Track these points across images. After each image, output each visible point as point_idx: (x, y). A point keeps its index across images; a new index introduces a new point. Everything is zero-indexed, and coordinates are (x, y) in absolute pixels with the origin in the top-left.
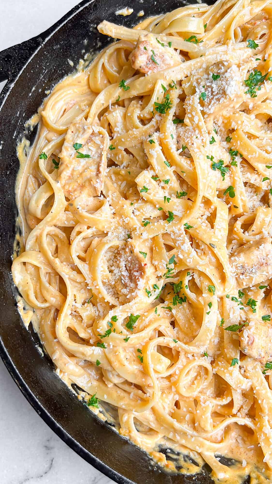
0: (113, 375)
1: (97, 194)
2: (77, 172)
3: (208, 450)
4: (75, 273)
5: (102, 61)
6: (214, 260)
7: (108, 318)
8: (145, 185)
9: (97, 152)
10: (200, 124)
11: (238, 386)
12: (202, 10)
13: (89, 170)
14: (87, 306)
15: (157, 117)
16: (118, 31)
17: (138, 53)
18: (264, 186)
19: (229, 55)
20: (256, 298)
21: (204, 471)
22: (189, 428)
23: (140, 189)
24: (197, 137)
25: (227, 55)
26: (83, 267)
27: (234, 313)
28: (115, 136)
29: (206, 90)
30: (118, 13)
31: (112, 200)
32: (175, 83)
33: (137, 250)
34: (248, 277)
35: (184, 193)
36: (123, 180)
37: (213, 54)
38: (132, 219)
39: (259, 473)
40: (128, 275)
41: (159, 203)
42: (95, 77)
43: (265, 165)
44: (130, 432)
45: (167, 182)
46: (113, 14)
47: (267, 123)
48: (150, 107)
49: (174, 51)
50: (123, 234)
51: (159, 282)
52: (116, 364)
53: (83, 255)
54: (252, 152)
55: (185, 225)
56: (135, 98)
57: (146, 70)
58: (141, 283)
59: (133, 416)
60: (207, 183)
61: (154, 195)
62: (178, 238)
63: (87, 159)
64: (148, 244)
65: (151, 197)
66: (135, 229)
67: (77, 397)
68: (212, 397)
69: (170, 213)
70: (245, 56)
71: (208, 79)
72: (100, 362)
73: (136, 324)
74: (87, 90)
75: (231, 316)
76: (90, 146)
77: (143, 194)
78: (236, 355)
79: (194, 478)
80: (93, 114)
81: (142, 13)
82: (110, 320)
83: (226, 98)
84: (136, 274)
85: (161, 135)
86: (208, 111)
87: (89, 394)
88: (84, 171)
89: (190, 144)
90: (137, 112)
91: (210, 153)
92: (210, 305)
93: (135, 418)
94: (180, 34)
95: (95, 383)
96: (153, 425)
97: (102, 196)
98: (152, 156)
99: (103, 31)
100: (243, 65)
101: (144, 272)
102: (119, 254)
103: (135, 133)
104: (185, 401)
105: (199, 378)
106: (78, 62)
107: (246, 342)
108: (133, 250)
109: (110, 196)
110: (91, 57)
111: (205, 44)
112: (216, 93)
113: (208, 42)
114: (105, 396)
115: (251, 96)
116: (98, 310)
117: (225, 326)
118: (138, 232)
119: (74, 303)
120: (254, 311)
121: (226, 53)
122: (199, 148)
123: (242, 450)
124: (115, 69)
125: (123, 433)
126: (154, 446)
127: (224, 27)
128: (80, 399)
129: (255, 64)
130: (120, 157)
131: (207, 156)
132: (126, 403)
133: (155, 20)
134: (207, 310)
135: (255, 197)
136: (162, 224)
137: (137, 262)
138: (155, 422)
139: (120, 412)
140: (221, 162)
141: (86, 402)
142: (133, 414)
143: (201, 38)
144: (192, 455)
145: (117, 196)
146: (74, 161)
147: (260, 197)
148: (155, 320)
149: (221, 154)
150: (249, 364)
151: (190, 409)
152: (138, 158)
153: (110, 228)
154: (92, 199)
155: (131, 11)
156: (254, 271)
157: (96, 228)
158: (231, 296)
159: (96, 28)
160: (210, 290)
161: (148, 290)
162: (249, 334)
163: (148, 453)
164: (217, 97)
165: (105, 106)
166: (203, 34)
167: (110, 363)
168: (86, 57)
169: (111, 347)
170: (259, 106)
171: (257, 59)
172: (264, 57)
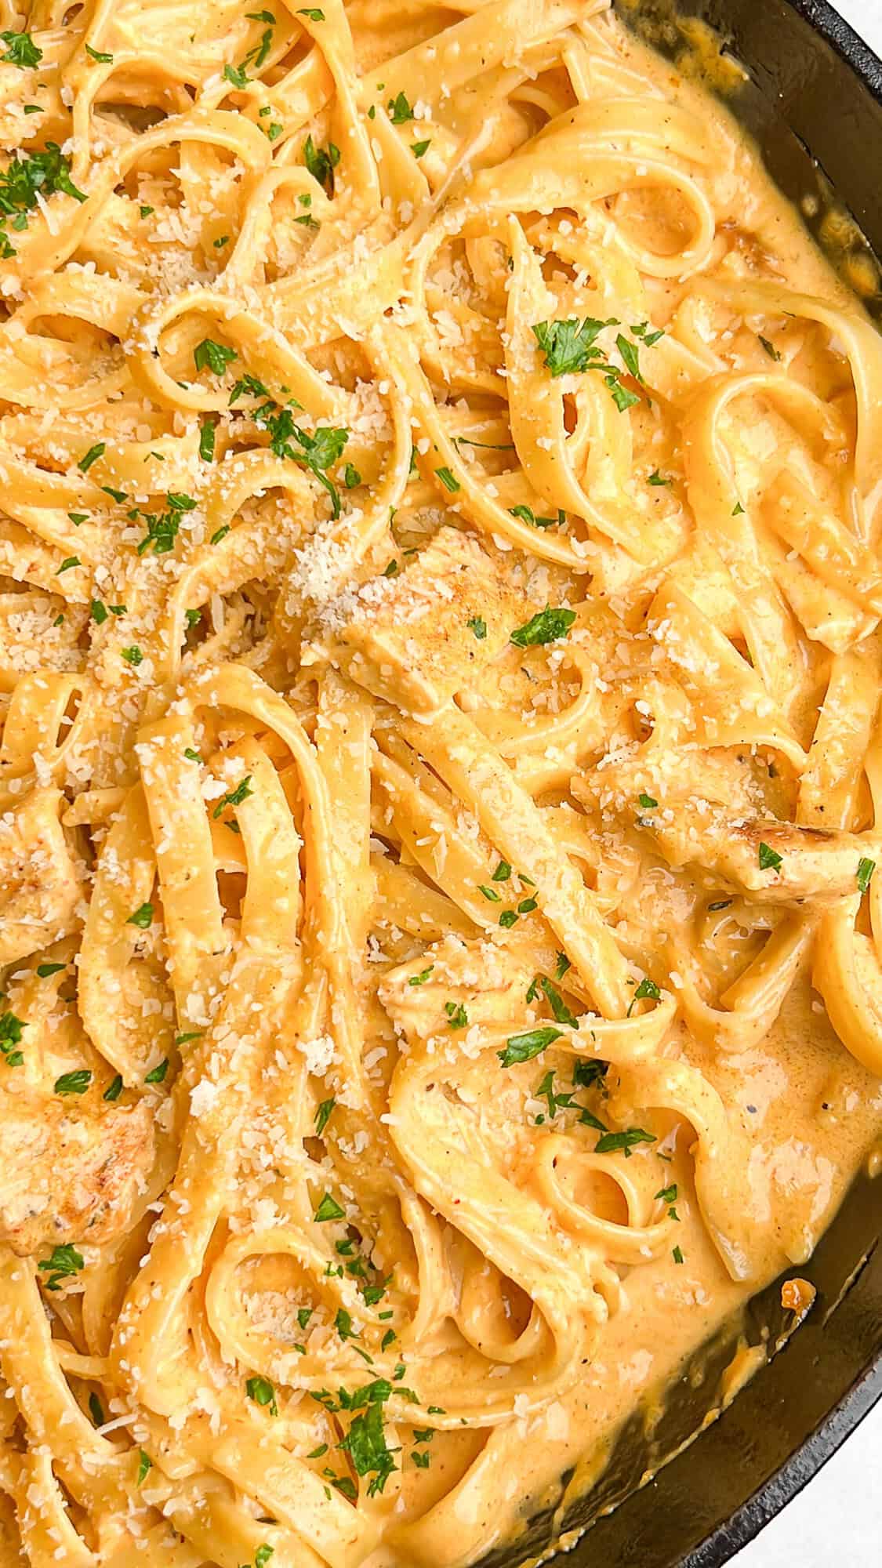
18: (73, 589)
20: (25, 1011)
43: (63, 515)
120: (14, 1059)
170: (38, 289)
171: (29, 109)
172: (60, 98)
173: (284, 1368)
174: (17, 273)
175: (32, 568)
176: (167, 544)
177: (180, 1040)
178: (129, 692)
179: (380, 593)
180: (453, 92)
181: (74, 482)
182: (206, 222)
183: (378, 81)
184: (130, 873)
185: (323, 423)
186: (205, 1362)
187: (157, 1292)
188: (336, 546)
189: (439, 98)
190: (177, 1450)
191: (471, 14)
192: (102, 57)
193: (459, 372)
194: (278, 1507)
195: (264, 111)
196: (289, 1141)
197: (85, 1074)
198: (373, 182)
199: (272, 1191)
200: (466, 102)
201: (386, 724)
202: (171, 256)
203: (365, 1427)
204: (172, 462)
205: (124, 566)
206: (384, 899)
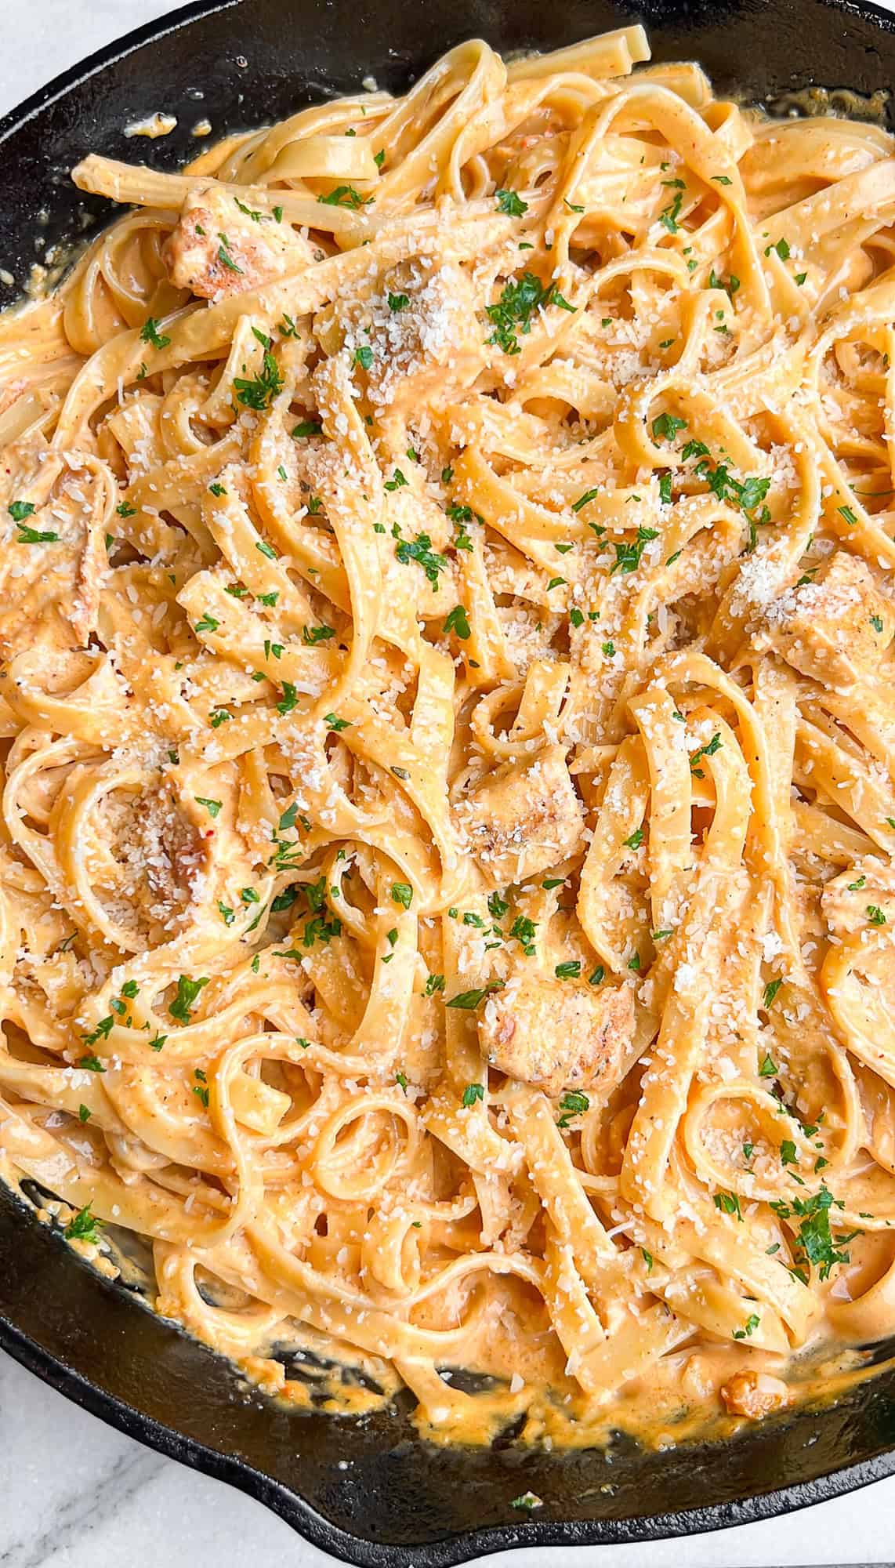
0: (131, 1147)
1: (77, 640)
2: (20, 581)
3: (413, 1349)
4: (17, 866)
5: (96, 265)
6: (407, 813)
7: (113, 988)
8: (207, 610)
9: (75, 524)
10: (353, 437)
11: (486, 1161)
12: (371, 111)
13: (52, 575)
14: (59, 961)
15: (246, 420)
16: (131, 182)
17: (180, 244)
18: (556, 602)
19: (442, 237)
20: (535, 915)
21: (394, 1406)
22: (348, 1287)
23: (194, 621)
24: (347, 473)
25: (436, 235)
26: (37, 847)
27: (469, 958)
28: (134, 476)
29: (373, 339)
30: (133, 129)
31: (124, 656)
32: (294, 322)
33: (187, 794)
34: (503, 857)
35: (324, 630)
36: (160, 601)
37: (395, 238)
38: (176, 706)
39: (554, 1408)
40: (169, 865)
41: (251, 660)
42: (78, 313)
43: (552, 545)
44: (183, 1305)
45: (270, 600)
46: (118, 134)
47: (566, 424)
48: (224, 394)
49: (292, 232)
50: (154, 749)
51: (260, 882)
52: (131, 1114)
53: (40, 814)
54: (509, 507)
55: (326, 719)
56: (188, 368)
57: (209, 288)
58: (203, 886)
59: (193, 1261)
60: (383, 600)
61: (238, 638)
62: (296, 756)
63: (48, 545)
64: (227, 778)
65: (227, 644)
66: (186, 737)
67: (34, 1216)
68: (422, 1201)
69: (288, 687)
70: (493, 236)
71: (379, 308)
72: (91, 1110)
73: (197, 1003)
74: (62, 351)
75: (463, 967)
76: (57, 508)
77: (203, 636)
78: (478, 1074)
79: (359, 1424)
80: (73, 418)
81: (204, 127)
82: (118, 995)
83: (423, 361)
84: (186, 860)
85: (249, 471)
86: (378, 399)
87: (72, 1207)
88: (39, 579)
89: (327, 493)
90: (190, 408)
91: (390, 515)
92: (392, 936)
93: (198, 1268)
94: (311, 183)
95: (89, 1176)
96: (254, 1285)
97: (95, 647)
98: (220, 530)
99: (85, 184)
100: (484, 263)
101: (207, 854)
102: (143, 807)
103: (185, 467)
104: (343, 1214)
105: (384, 1147)
106: (28, 274)
107: (491, 1033)
108: (178, 795)
109: (118, 646)
110: (65, 255)
111: (384, 207)
112: (398, 346)
113: (391, 201)
114: (116, 1210)
115: (505, 350)
116: (93, 971)
117: (448, 994)
118: (194, 743)
119: (21, 953)
120: (530, 950)
121: (432, 231)
122: (350, 504)
123: (515, 1349)
124: (136, 288)
125: (164, 1308)
126: (257, 1343)
127: (434, 158)
128: (44, 1217)
129: (517, 259)
130: (150, 534)
131: (376, 525)
132: (171, 1223)
133: (245, 143)
134: (384, 949)
135: (535, 635)
136: (263, 717)
137: (189, 827)
138: (258, 1275)
139: (158, 1250)
140: (424, 541)
141: (61, 1229)
142: (194, 1254)
143: (370, 189)
144: (369, 1368)
145: (139, 646)
146: (11, 552)
147: (548, 633)
148: (252, 989)
149: (423, 518)
150: (515, 1100)
151: (353, 1233)
152: (195, 536)
153: (116, 735)
154: (68, 654)
155: (170, 123)
156: (517, 838)
157: (75, 738)
158: (461, 913)
159: (68, 177)
160: (397, 897)
161: (226, 904)
162: (500, 1012)
163: (234, 1361)
164: (400, 358)
165: (108, 392)
166: (377, 180)
167: (115, 1110)
168: (49, 257)
169: (118, 1066)
170: (531, 378)
171: (522, 246)
172: (544, 239)
173: (746, 1185)
174: (515, 366)
175: (528, 586)
176: (633, 566)
177: (657, 936)
178: (606, 677)
179: (813, 596)
180: (821, 238)
181: (568, 520)
182: (654, 329)
183: (765, 231)
184: (630, 805)
185: (748, 475)
186: (682, 1183)
187: (658, 1124)
188: (771, 563)
189: (809, 243)
190: (671, 1247)
191: (836, 181)
192: (577, 209)
193: (846, 439)
194: (756, 1287)
195: (686, 251)
196: (749, 1010)
197: (576, 964)
198: (767, 303)
199: (730, 1052)
200: (831, 245)
201: (809, 697)
202: (624, 355)
203: (815, 1229)
204: (646, 503)
205: (596, 585)
206: (803, 831)
